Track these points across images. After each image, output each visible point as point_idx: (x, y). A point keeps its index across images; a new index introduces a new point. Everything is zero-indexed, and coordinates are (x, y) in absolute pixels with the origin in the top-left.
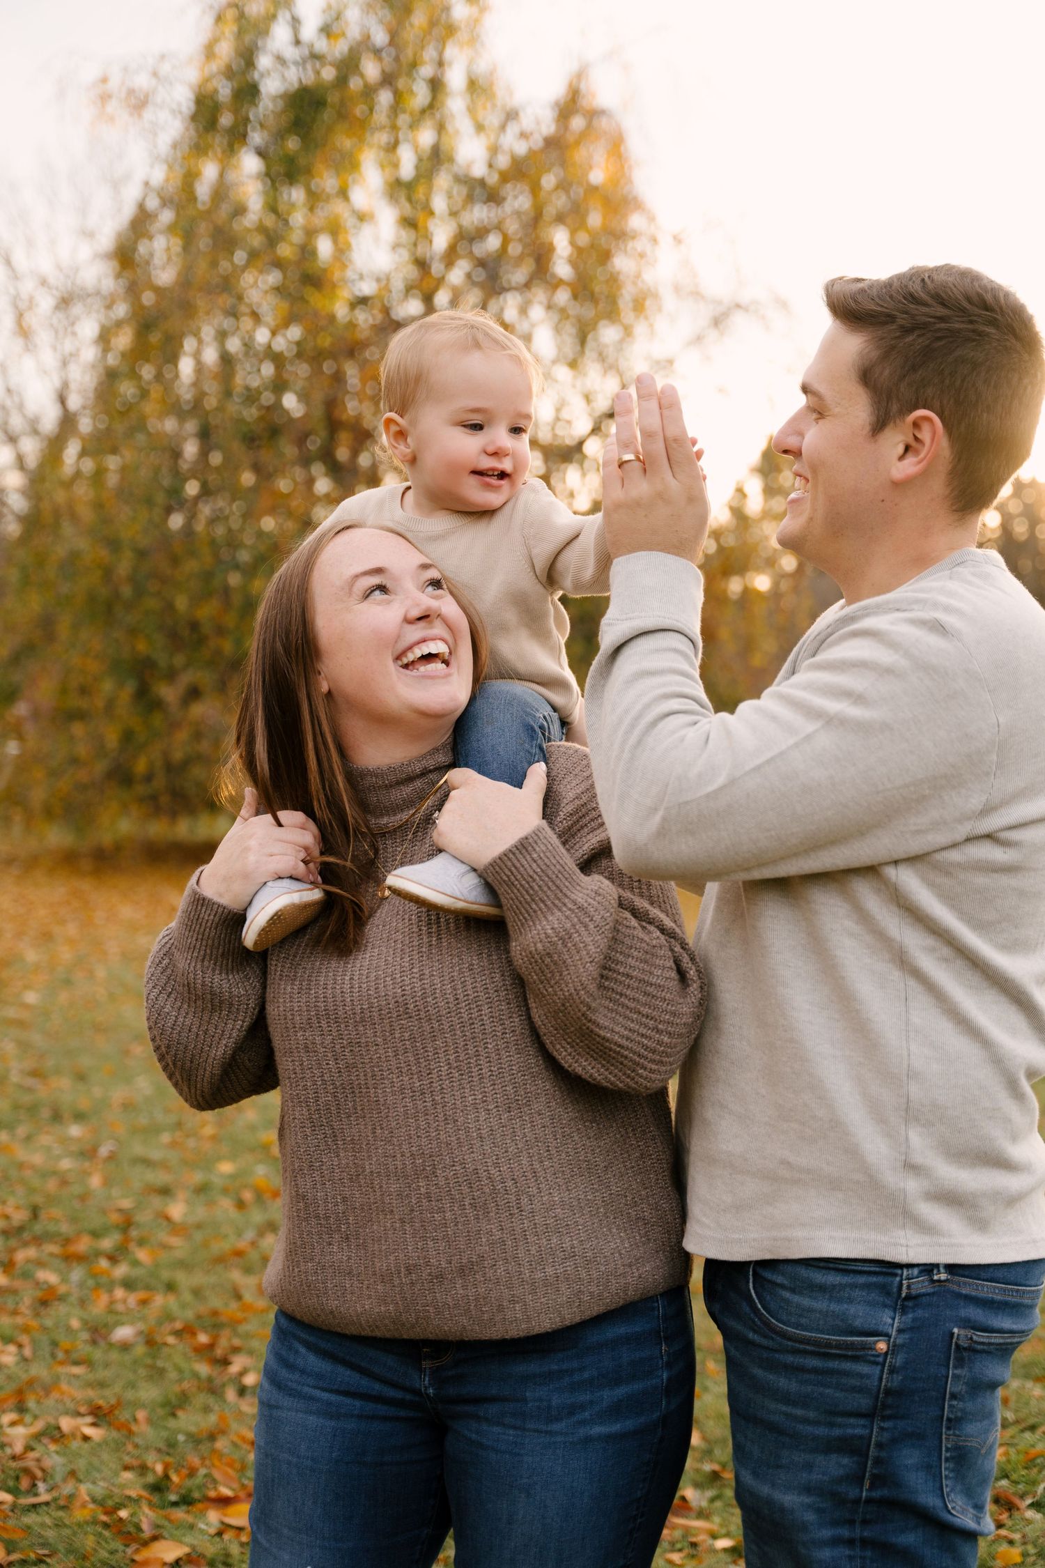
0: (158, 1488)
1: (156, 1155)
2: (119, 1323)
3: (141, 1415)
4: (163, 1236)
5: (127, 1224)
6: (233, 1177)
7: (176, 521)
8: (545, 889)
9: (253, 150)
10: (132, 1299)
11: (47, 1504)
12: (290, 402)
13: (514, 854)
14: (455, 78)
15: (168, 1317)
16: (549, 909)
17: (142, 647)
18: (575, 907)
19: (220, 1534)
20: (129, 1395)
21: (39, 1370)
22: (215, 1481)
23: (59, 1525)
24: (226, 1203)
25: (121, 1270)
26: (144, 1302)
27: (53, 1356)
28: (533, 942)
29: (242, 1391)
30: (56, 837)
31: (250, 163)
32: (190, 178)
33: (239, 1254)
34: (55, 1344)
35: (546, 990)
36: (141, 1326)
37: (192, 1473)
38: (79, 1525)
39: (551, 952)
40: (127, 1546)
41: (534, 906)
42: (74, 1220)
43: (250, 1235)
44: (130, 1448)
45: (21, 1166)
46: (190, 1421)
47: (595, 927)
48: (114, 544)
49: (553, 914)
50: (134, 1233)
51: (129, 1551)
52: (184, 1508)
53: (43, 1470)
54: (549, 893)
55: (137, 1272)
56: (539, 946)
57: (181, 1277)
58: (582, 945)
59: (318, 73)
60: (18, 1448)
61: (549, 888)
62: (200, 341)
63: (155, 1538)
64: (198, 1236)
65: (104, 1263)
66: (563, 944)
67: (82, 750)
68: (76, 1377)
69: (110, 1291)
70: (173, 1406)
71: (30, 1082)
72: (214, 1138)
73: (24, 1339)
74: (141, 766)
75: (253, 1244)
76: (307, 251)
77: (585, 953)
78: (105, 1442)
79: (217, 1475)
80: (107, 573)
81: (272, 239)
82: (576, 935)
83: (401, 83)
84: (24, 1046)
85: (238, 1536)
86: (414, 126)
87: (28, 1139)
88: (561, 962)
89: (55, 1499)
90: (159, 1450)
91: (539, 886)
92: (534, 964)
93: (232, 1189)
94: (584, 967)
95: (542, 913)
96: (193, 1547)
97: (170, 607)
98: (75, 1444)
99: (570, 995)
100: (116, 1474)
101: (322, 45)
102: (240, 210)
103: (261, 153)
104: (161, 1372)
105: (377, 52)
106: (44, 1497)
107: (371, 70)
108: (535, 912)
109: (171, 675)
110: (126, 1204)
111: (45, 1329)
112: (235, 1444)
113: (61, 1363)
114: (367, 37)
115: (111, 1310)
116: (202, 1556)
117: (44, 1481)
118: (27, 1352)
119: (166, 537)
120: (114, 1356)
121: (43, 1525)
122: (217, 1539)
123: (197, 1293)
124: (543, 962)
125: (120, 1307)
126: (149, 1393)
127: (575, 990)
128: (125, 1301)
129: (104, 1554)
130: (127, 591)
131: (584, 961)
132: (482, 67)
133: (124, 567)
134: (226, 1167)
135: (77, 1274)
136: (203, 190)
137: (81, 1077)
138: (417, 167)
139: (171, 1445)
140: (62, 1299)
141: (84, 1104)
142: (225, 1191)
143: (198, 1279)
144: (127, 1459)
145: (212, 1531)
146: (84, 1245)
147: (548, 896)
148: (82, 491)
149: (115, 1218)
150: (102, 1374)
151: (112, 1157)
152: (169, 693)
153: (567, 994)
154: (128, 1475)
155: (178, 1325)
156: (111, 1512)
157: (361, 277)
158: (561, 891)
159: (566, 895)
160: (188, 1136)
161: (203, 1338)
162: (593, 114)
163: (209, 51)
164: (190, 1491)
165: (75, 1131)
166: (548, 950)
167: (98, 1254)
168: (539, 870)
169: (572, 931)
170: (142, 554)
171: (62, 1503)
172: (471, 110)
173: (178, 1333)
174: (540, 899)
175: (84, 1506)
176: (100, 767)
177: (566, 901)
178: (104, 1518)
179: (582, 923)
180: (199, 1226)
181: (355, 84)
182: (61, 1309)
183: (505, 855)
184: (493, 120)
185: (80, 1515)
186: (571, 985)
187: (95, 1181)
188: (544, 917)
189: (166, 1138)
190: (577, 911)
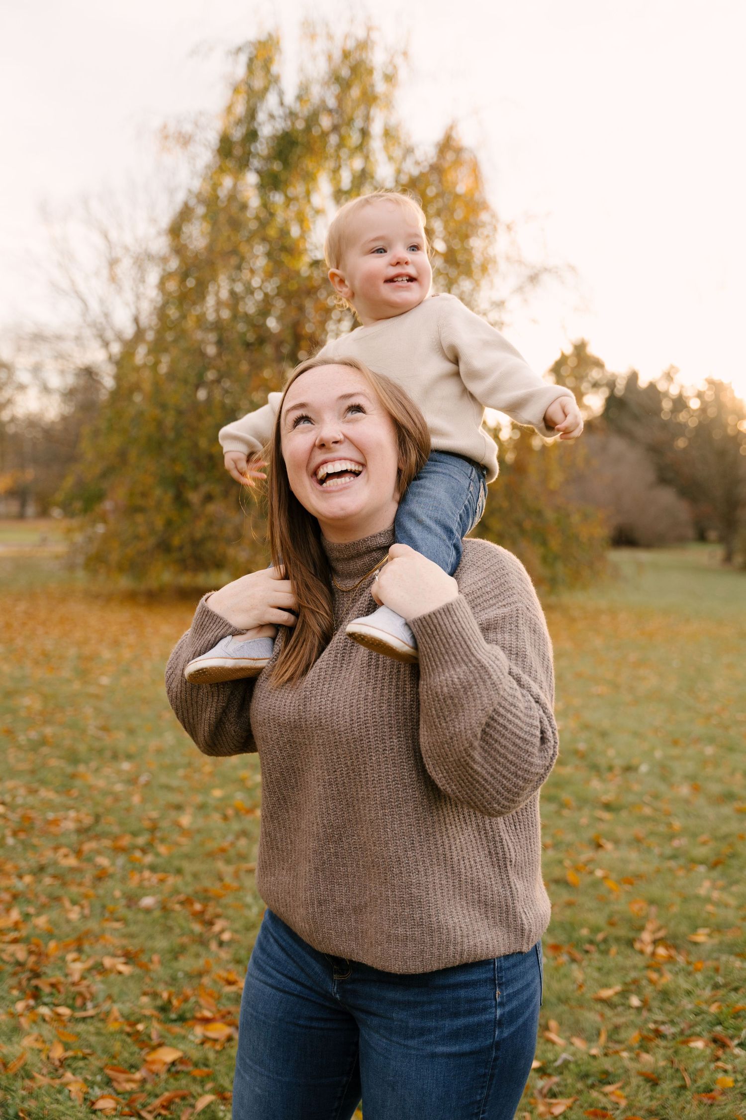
0: (164, 1009)
1: (175, 783)
2: (146, 895)
3: (156, 958)
4: (176, 837)
5: (154, 829)
6: (222, 799)
7: (202, 394)
8: (459, 646)
9: (253, 171)
10: (155, 878)
11: (92, 1017)
12: (272, 323)
13: (440, 614)
14: (376, 129)
15: (176, 891)
16: (458, 662)
17: (179, 469)
18: (479, 665)
19: (203, 1043)
20: (149, 944)
21: (93, 925)
22: (200, 1007)
23: (98, 1033)
24: (216, 817)
25: (149, 859)
26: (162, 881)
27: (102, 915)
28: (440, 685)
29: (221, 944)
30: (124, 583)
31: (251, 178)
32: (215, 186)
33: (223, 850)
34: (104, 907)
35: (440, 724)
36: (159, 897)
37: (186, 1000)
38: (112, 1034)
39: (454, 696)
40: (142, 1049)
41: (446, 657)
42: (121, 824)
43: (230, 838)
44: (147, 980)
45: (91, 787)
46: (186, 963)
47: (491, 684)
48: (164, 407)
49: (460, 667)
50: (158, 834)
51: (144, 1053)
52: (179, 1024)
53: (91, 994)
54: (461, 650)
55: (159, 861)
56: (445, 689)
57: (187, 866)
58: (478, 696)
59: (293, 124)
60: (76, 977)
61: (461, 646)
62: (219, 287)
63: (160, 1045)
64: (198, 838)
65: (138, 854)
66: (464, 691)
67: (142, 530)
68: (116, 930)
69: (141, 872)
70: (176, 953)
71: (100, 733)
72: (212, 774)
73: (85, 902)
74: (176, 541)
75: (233, 844)
76: (284, 233)
77: (479, 702)
78: (132, 976)
79: (202, 1002)
80: (160, 424)
81: (264, 224)
82: (475, 687)
83: (343, 130)
84: (98, 711)
85: (213, 1046)
86: (351, 156)
87: (97, 770)
88: (459, 705)
89: (98, 1014)
90: (166, 983)
91: (454, 643)
92: (436, 702)
93: (221, 807)
94: (476, 713)
95: (452, 664)
96: (185, 1052)
97: (196, 445)
98: (112, 977)
99: (460, 732)
100: (138, 998)
101: (296, 107)
102: (244, 207)
103: (259, 172)
104: (170, 929)
105: (330, 111)
106: (91, 1012)
107: (326, 122)
108: (446, 662)
109: (196, 486)
110: (154, 814)
111: (98, 897)
112: (215, 982)
113: (107, 920)
114: (323, 102)
115: (141, 886)
116: (190, 1059)
117: (92, 1001)
118: (87, 911)
119: (195, 404)
120: (141, 916)
121: (88, 1032)
122: (200, 1048)
123: (195, 876)
124: (445, 702)
125: (146, 883)
126: (162, 943)
127: (465, 729)
128: (149, 879)
129: (126, 1055)
130: (171, 435)
131: (477, 708)
132: (393, 121)
133: (170, 419)
134: (217, 793)
135: (121, 860)
136: (223, 193)
137: (131, 732)
138: (352, 182)
139: (174, 979)
140: (111, 876)
141: (132, 749)
142: (216, 809)
143: (196, 866)
144: (146, 988)
145: (198, 1041)
146: (126, 841)
147: (459, 652)
148: (147, 374)
149: (146, 824)
150: (134, 929)
151: (147, 784)
152: (194, 497)
153: (457, 730)
154: (145, 1000)
155: (182, 897)
156: (133, 1024)
157: (317, 248)
158: (470, 650)
159: (473, 654)
160: (195, 772)
161: (198, 907)
162: (459, 151)
163: (229, 109)
164: (184, 1012)
165: (126, 766)
166: (451, 694)
167: (135, 847)
168: (457, 630)
169: (473, 683)
170: (180, 413)
171: (101, 1016)
172: (386, 148)
173: (182, 903)
174: (453, 653)
175: (116, 1020)
176: (152, 541)
177: (473, 658)
178: (128, 1029)
179: (482, 679)
180: (199, 831)
181: (316, 132)
182: (109, 883)
183: (434, 614)
184: (398, 153)
185: (113, 1027)
186: (462, 724)
187: (136, 799)
188: (453, 667)
189: (181, 772)
190: (479, 668)
